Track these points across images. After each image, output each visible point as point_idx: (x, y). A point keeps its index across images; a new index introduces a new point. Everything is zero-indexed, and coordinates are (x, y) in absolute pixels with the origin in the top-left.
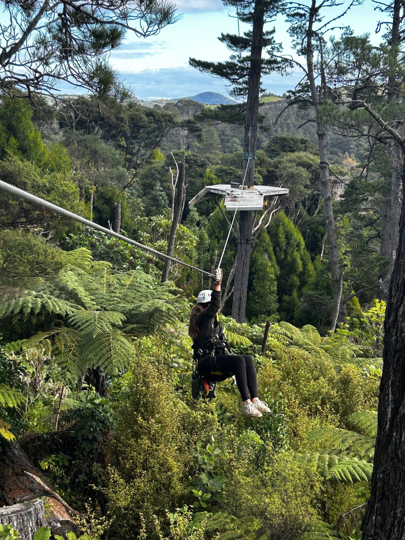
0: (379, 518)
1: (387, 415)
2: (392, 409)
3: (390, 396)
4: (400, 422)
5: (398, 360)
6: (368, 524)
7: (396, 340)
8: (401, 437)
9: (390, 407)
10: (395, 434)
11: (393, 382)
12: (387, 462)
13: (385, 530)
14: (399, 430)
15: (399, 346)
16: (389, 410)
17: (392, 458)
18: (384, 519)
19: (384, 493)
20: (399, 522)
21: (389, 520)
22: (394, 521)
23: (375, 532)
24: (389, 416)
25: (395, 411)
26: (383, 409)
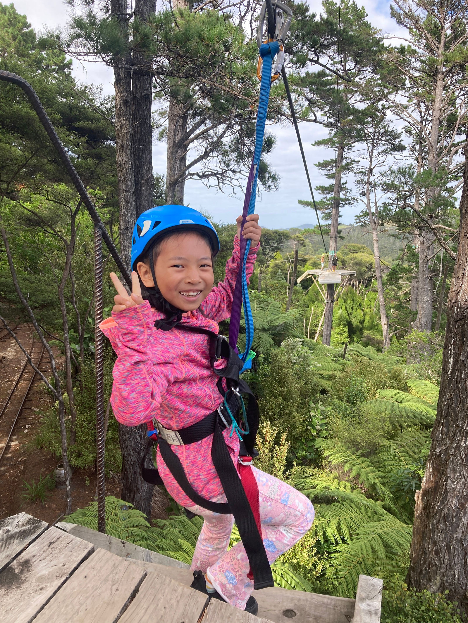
0: (445, 429)
1: (449, 363)
2: (453, 359)
3: (452, 351)
4: (460, 366)
5: (459, 327)
6: (436, 433)
7: (457, 314)
8: (461, 376)
9: (452, 358)
10: (456, 374)
11: (454, 341)
12: (450, 393)
13: (449, 436)
14: (459, 371)
15: (459, 318)
16: (451, 361)
17: (455, 390)
18: (448, 429)
19: (448, 412)
20: (460, 431)
21: (452, 430)
22: (456, 430)
23: (442, 438)
24: (452, 363)
25: (456, 361)
26: (447, 360)
